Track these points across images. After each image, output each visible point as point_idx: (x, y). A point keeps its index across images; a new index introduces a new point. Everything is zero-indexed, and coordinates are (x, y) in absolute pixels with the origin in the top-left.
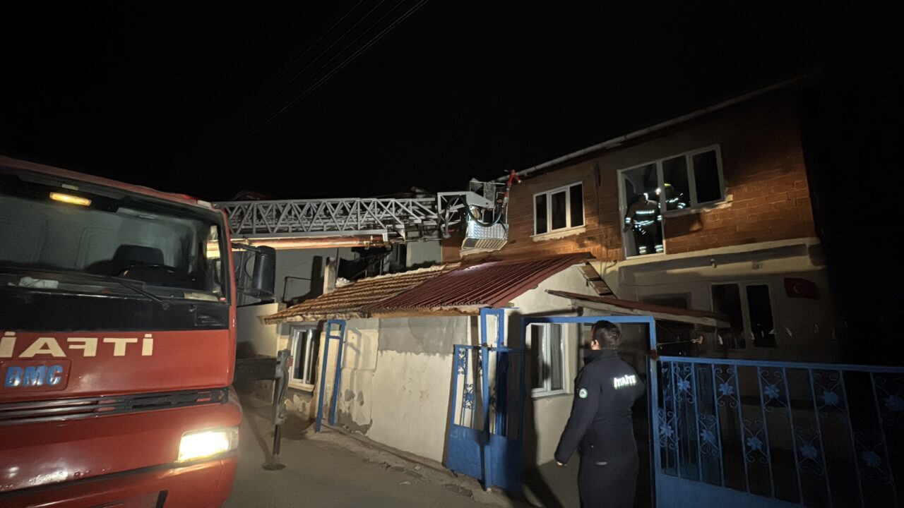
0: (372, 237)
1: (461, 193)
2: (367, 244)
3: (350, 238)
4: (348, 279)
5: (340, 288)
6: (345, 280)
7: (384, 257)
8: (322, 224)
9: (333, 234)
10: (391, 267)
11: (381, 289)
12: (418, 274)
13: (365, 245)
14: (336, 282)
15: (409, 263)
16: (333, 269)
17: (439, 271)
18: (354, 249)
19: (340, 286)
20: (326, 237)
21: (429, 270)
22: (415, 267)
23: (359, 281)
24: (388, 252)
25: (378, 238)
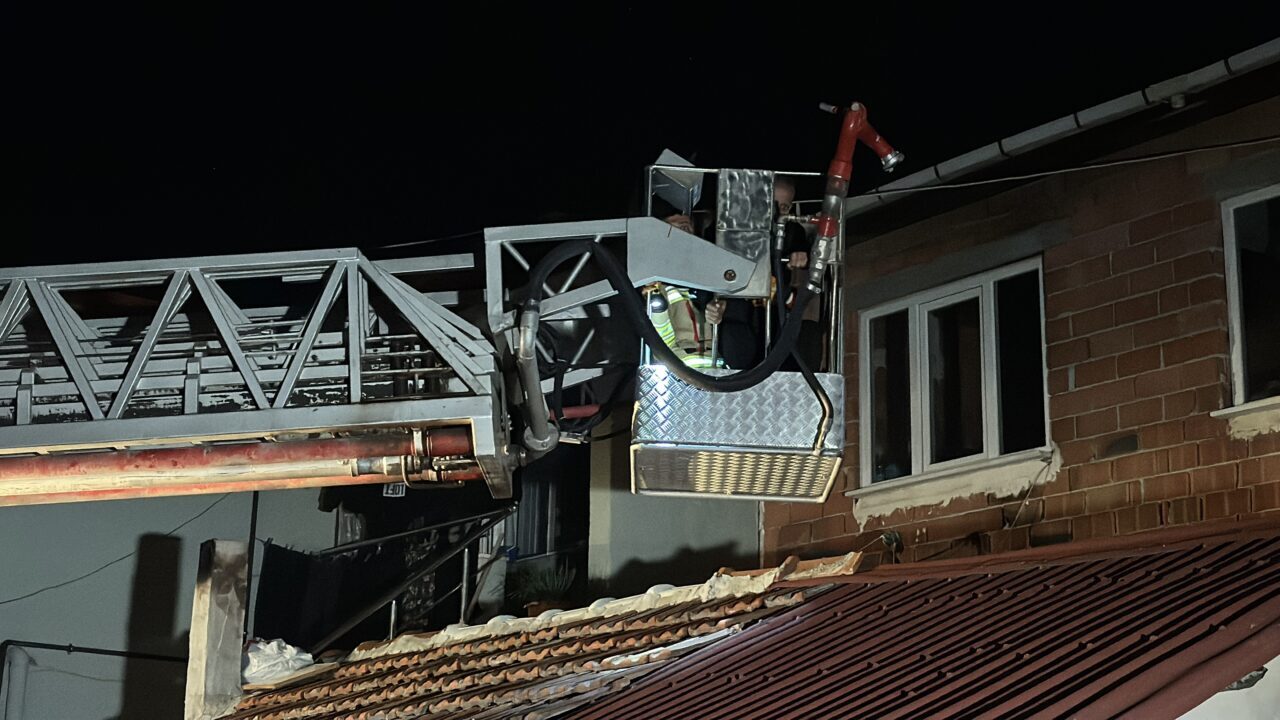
0: (417, 436)
1: (600, 229)
2: (395, 469)
3: (314, 444)
4: (304, 647)
5: (266, 692)
6: (291, 650)
7: (479, 530)
8: (177, 382)
9: (230, 427)
10: (511, 581)
11: (467, 693)
12: (646, 616)
13: (386, 478)
14: (245, 663)
15: (602, 563)
16: (232, 595)
17: (749, 598)
18: (332, 497)
19: (270, 684)
20: (197, 440)
21: (702, 592)
22: (633, 578)
23: (358, 654)
24: (499, 508)
25: (448, 442)
